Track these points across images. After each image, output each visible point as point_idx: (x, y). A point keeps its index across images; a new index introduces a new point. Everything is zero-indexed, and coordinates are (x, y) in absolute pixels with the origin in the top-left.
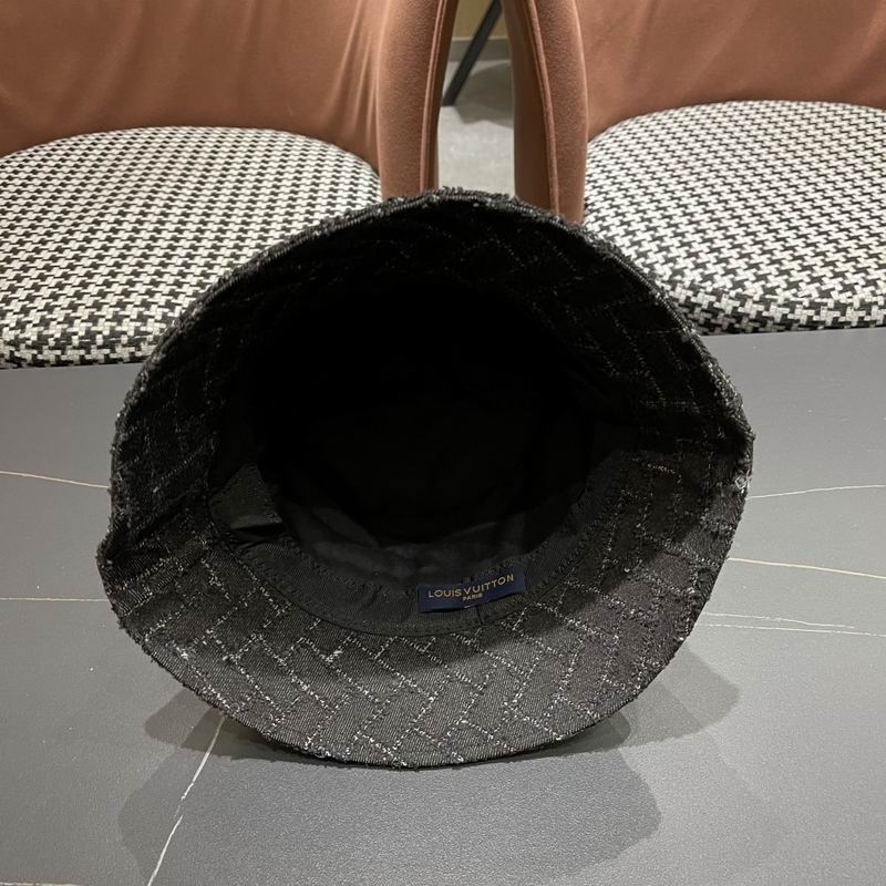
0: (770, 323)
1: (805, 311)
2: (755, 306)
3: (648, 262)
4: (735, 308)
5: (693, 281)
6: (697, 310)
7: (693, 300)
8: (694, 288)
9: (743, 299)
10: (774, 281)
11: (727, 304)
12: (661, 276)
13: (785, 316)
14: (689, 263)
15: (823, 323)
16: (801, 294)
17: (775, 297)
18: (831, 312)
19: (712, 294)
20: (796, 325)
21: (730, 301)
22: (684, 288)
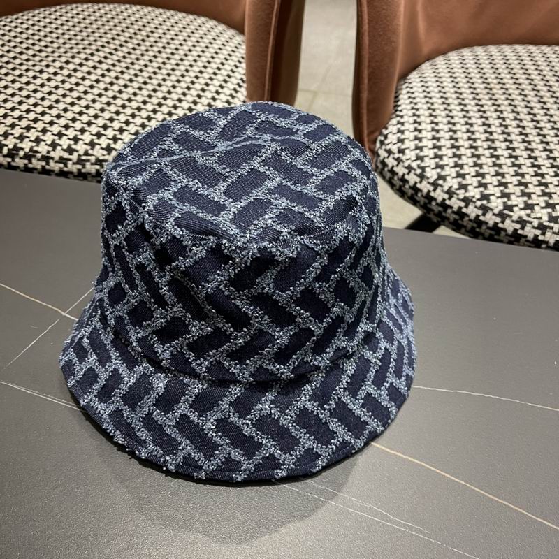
0: (503, 233)
1: (534, 230)
2: (494, 217)
3: (423, 165)
4: (478, 216)
5: (451, 187)
6: (449, 211)
7: (447, 202)
8: (450, 193)
9: (485, 209)
10: (515, 200)
11: (472, 211)
12: (428, 178)
13: (516, 230)
14: (453, 172)
15: (547, 243)
16: (533, 215)
17: (511, 213)
18: (555, 236)
19: (463, 200)
20: (523, 240)
21: (476, 210)
22: (442, 191)
